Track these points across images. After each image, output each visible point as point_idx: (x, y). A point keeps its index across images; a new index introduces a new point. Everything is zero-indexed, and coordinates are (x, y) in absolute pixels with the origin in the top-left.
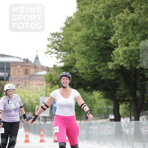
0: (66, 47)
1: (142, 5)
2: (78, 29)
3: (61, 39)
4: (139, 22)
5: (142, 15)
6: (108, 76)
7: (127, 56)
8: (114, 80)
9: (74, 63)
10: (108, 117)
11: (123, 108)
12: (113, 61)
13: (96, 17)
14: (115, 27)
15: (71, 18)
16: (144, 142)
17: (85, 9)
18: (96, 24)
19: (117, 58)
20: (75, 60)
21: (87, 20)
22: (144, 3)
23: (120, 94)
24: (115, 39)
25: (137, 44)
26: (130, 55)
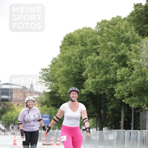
0: (52, 78)
1: (105, 51)
2: (60, 66)
3: (48, 73)
4: (103, 62)
5: (105, 57)
6: (82, 98)
7: (94, 85)
9: (58, 90)
10: (81, 128)
11: (92, 121)
12: (84, 89)
13: (73, 58)
14: (86, 65)
15: (56, 58)
16: (105, 146)
17: (65, 53)
18: (73, 63)
19: (87, 86)
20: (58, 88)
21: (67, 60)
22: (106, 49)
23: (90, 112)
24: (86, 74)
25: (101, 77)
26: (97, 84)
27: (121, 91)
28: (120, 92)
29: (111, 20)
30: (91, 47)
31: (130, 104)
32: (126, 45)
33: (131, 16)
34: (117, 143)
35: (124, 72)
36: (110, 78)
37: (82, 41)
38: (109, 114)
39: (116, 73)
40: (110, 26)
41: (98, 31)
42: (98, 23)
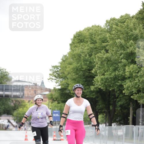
0: (62, 75)
1: (114, 48)
2: (70, 63)
3: (59, 70)
4: (112, 59)
5: (114, 55)
6: (91, 95)
7: (103, 82)
8: (95, 98)
9: (68, 87)
10: (91, 124)
11: (101, 117)
12: (94, 85)
13: (82, 55)
14: (95, 62)
15: (66, 56)
16: (114, 141)
17: (75, 50)
18: (83, 60)
19: (97, 83)
20: (69, 84)
21: (77, 58)
22: (115, 46)
23: (99, 108)
24: (96, 71)
25: (110, 74)
26: (106, 81)
27: (129, 87)
28: (129, 89)
29: (119, 18)
30: (100, 45)
31: (138, 100)
32: (135, 43)
33: (140, 14)
34: (126, 139)
35: (133, 69)
36: (119, 75)
37: (92, 39)
38: (118, 110)
39: (125, 70)
40: (119, 24)
41: (107, 29)
42: (107, 21)
